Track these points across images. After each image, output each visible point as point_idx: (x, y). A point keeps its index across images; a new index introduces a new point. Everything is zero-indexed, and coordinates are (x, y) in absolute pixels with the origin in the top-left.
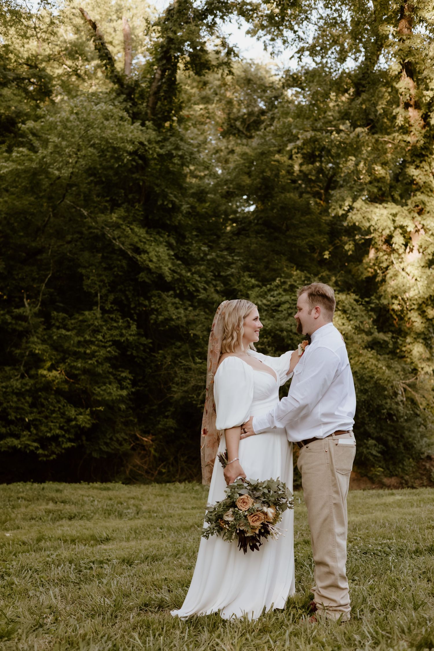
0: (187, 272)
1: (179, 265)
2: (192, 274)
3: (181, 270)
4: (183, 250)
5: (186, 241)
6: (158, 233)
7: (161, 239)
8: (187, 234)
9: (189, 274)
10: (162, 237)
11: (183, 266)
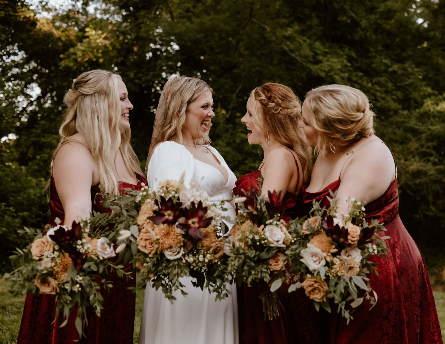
0: (368, 83)
1: (361, 78)
2: (373, 85)
3: (363, 81)
4: (366, 64)
5: (370, 55)
6: (341, 48)
7: (342, 53)
8: (372, 49)
9: (370, 85)
10: (343, 51)
11: (365, 78)
